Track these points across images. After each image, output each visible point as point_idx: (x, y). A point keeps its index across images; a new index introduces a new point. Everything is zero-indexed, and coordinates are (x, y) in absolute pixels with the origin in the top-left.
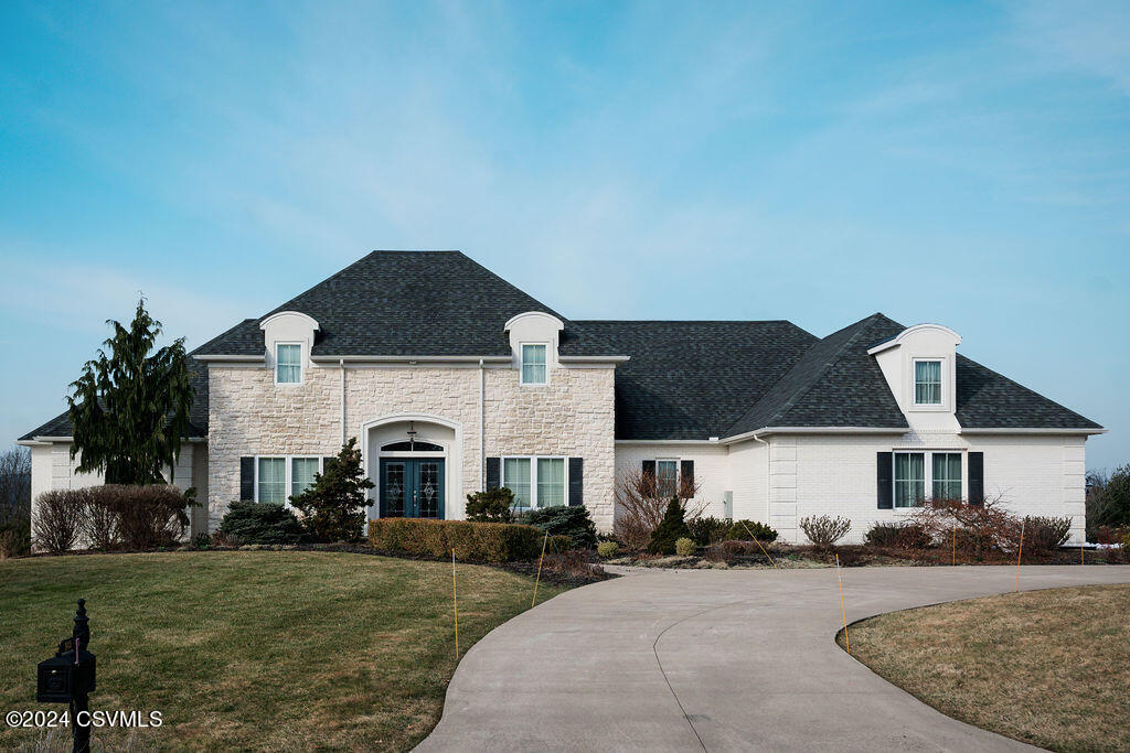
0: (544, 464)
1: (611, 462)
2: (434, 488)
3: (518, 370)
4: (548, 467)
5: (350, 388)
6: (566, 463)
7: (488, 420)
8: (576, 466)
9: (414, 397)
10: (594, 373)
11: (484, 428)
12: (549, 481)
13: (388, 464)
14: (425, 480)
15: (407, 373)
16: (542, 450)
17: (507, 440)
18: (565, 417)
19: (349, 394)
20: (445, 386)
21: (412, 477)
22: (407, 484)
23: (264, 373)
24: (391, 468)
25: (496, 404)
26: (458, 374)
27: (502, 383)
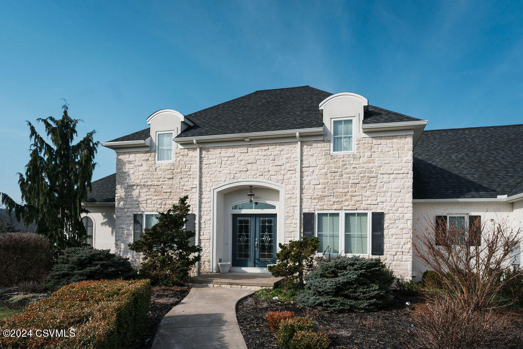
0: (352, 218)
1: (409, 215)
2: (270, 236)
3: (329, 141)
4: (354, 221)
5: (204, 162)
6: (370, 217)
7: (305, 183)
8: (378, 220)
9: (249, 167)
10: (395, 140)
11: (301, 189)
12: (354, 232)
13: (239, 218)
14: (263, 231)
15: (244, 149)
16: (348, 206)
17: (321, 198)
18: (369, 178)
19: (204, 166)
20: (272, 158)
21: (254, 228)
22: (252, 234)
23: (148, 155)
24: (241, 222)
25: (311, 169)
26: (282, 147)
27: (316, 153)
